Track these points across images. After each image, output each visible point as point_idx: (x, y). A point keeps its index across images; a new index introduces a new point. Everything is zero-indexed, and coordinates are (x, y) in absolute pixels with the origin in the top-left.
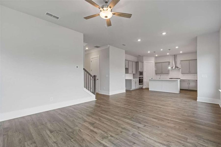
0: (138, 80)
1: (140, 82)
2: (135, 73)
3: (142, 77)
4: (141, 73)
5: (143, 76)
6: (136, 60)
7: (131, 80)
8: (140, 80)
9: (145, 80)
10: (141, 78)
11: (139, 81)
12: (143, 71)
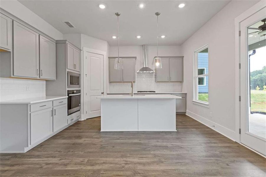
0: (66, 101)
1: (70, 107)
2: (55, 78)
3: (79, 91)
4: (75, 80)
5: (80, 87)
6: (58, 36)
7: (26, 106)
8: (70, 99)
9: (84, 99)
10: (73, 93)
11: (67, 105)
12: (80, 74)
